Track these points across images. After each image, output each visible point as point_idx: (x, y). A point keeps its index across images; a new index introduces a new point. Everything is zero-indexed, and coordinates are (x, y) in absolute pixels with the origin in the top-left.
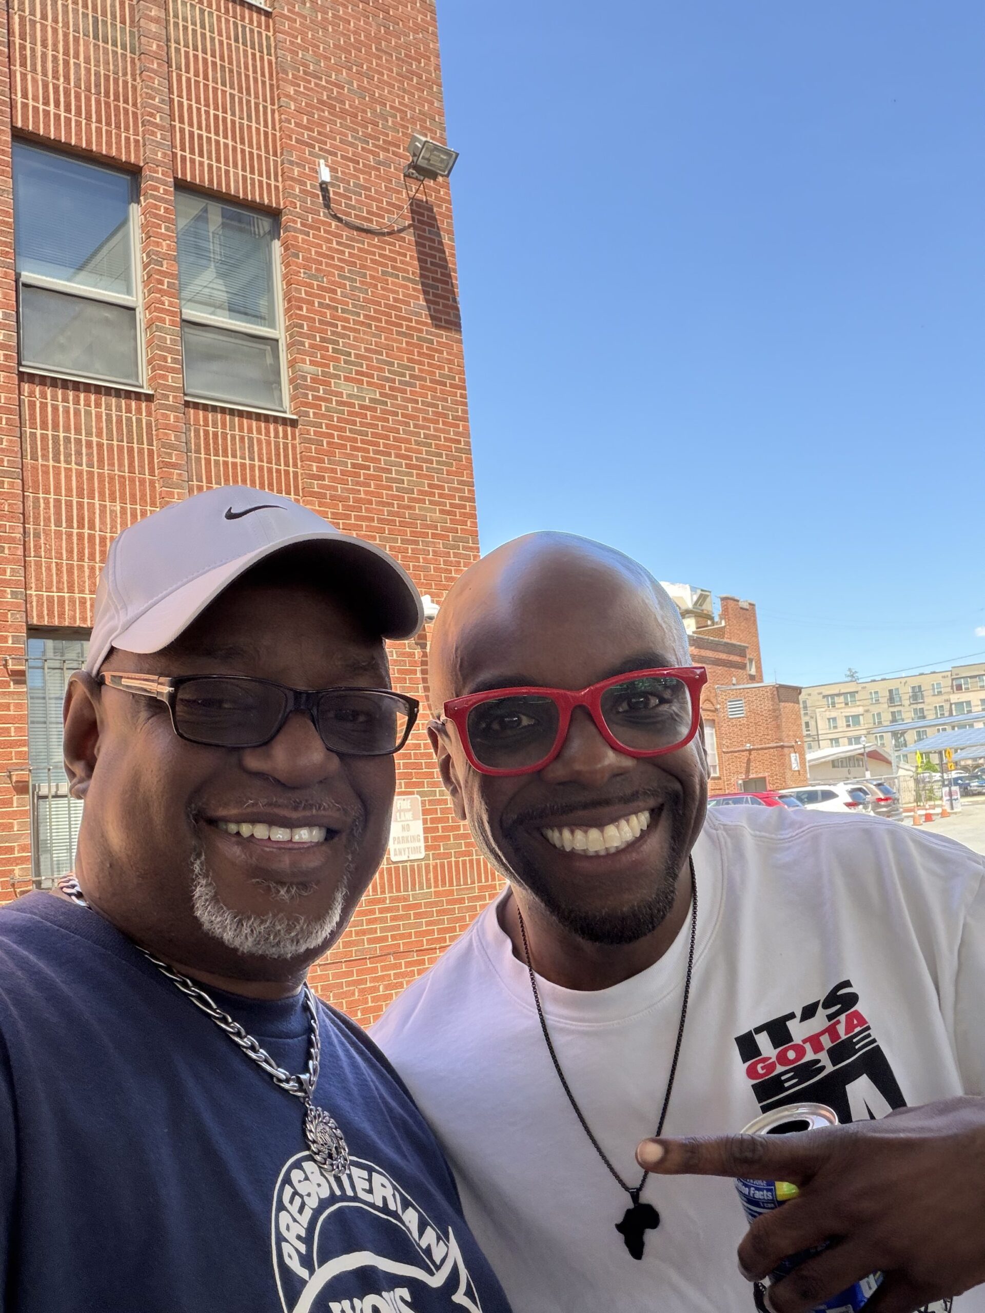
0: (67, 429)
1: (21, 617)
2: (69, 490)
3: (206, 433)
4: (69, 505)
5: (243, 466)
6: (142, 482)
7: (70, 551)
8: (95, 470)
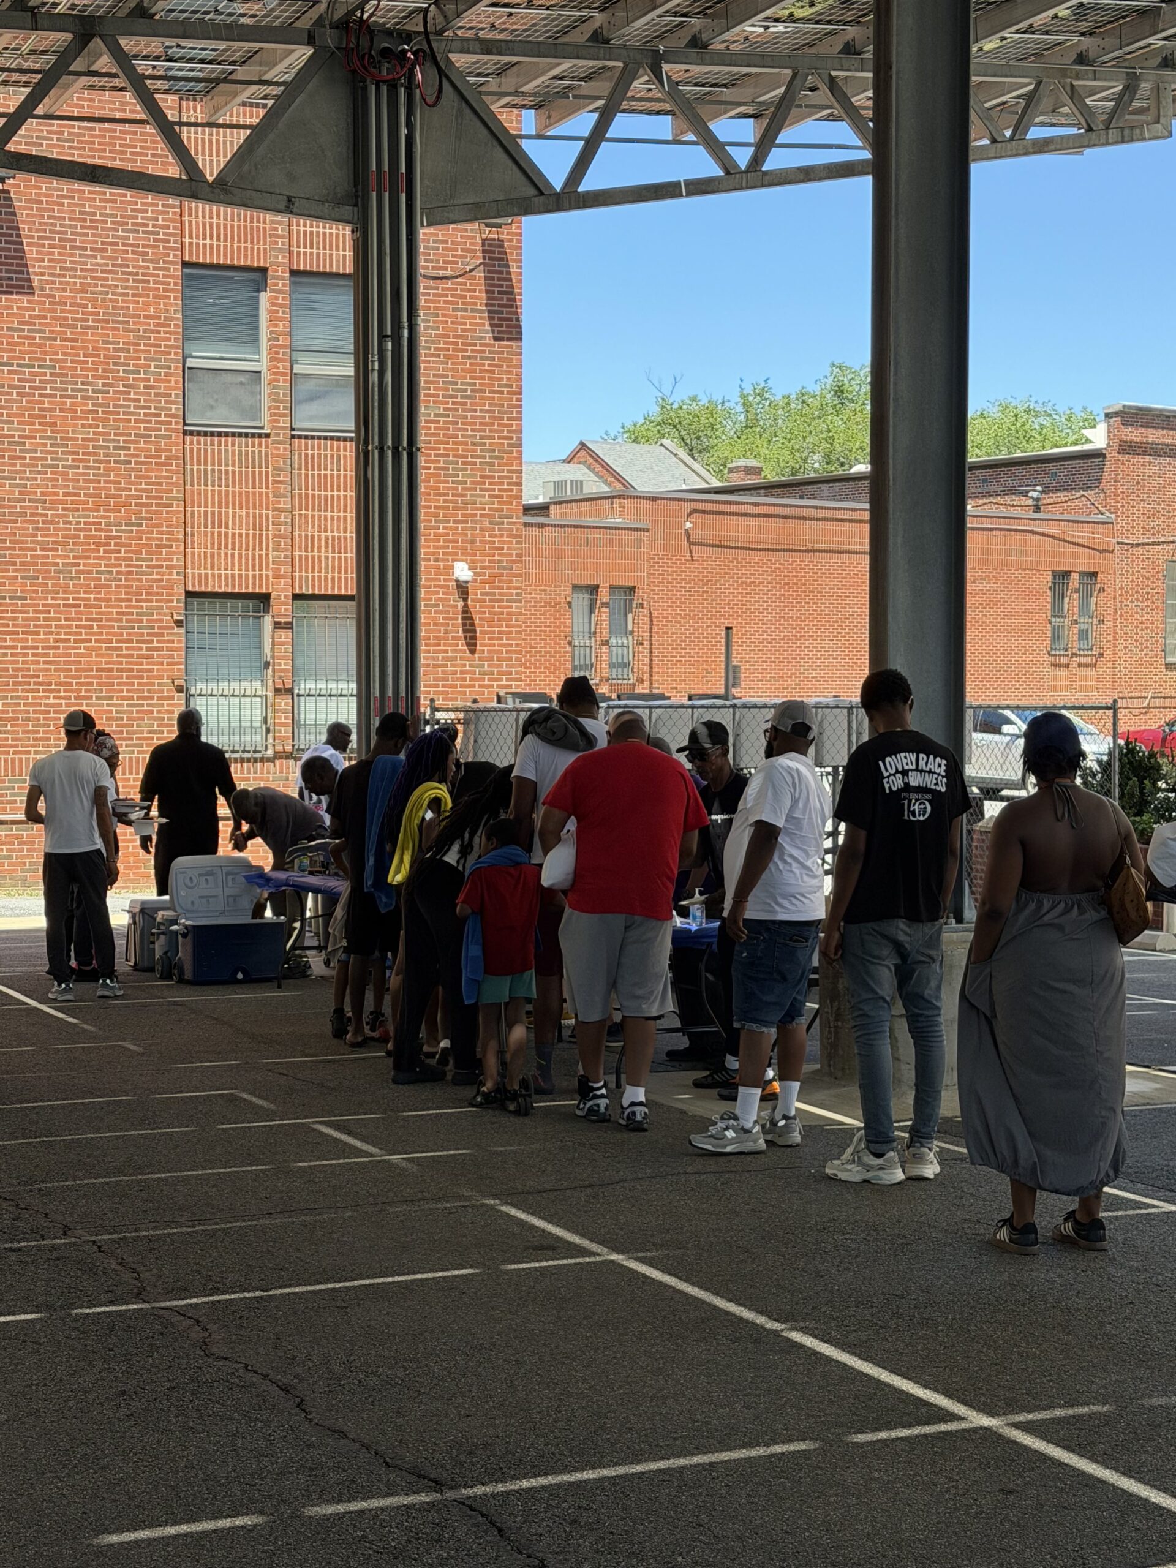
0: (213, 464)
1: (182, 588)
2: (213, 504)
3: (306, 455)
4: (213, 513)
5: (332, 476)
6: (261, 494)
7: (213, 544)
8: (230, 489)
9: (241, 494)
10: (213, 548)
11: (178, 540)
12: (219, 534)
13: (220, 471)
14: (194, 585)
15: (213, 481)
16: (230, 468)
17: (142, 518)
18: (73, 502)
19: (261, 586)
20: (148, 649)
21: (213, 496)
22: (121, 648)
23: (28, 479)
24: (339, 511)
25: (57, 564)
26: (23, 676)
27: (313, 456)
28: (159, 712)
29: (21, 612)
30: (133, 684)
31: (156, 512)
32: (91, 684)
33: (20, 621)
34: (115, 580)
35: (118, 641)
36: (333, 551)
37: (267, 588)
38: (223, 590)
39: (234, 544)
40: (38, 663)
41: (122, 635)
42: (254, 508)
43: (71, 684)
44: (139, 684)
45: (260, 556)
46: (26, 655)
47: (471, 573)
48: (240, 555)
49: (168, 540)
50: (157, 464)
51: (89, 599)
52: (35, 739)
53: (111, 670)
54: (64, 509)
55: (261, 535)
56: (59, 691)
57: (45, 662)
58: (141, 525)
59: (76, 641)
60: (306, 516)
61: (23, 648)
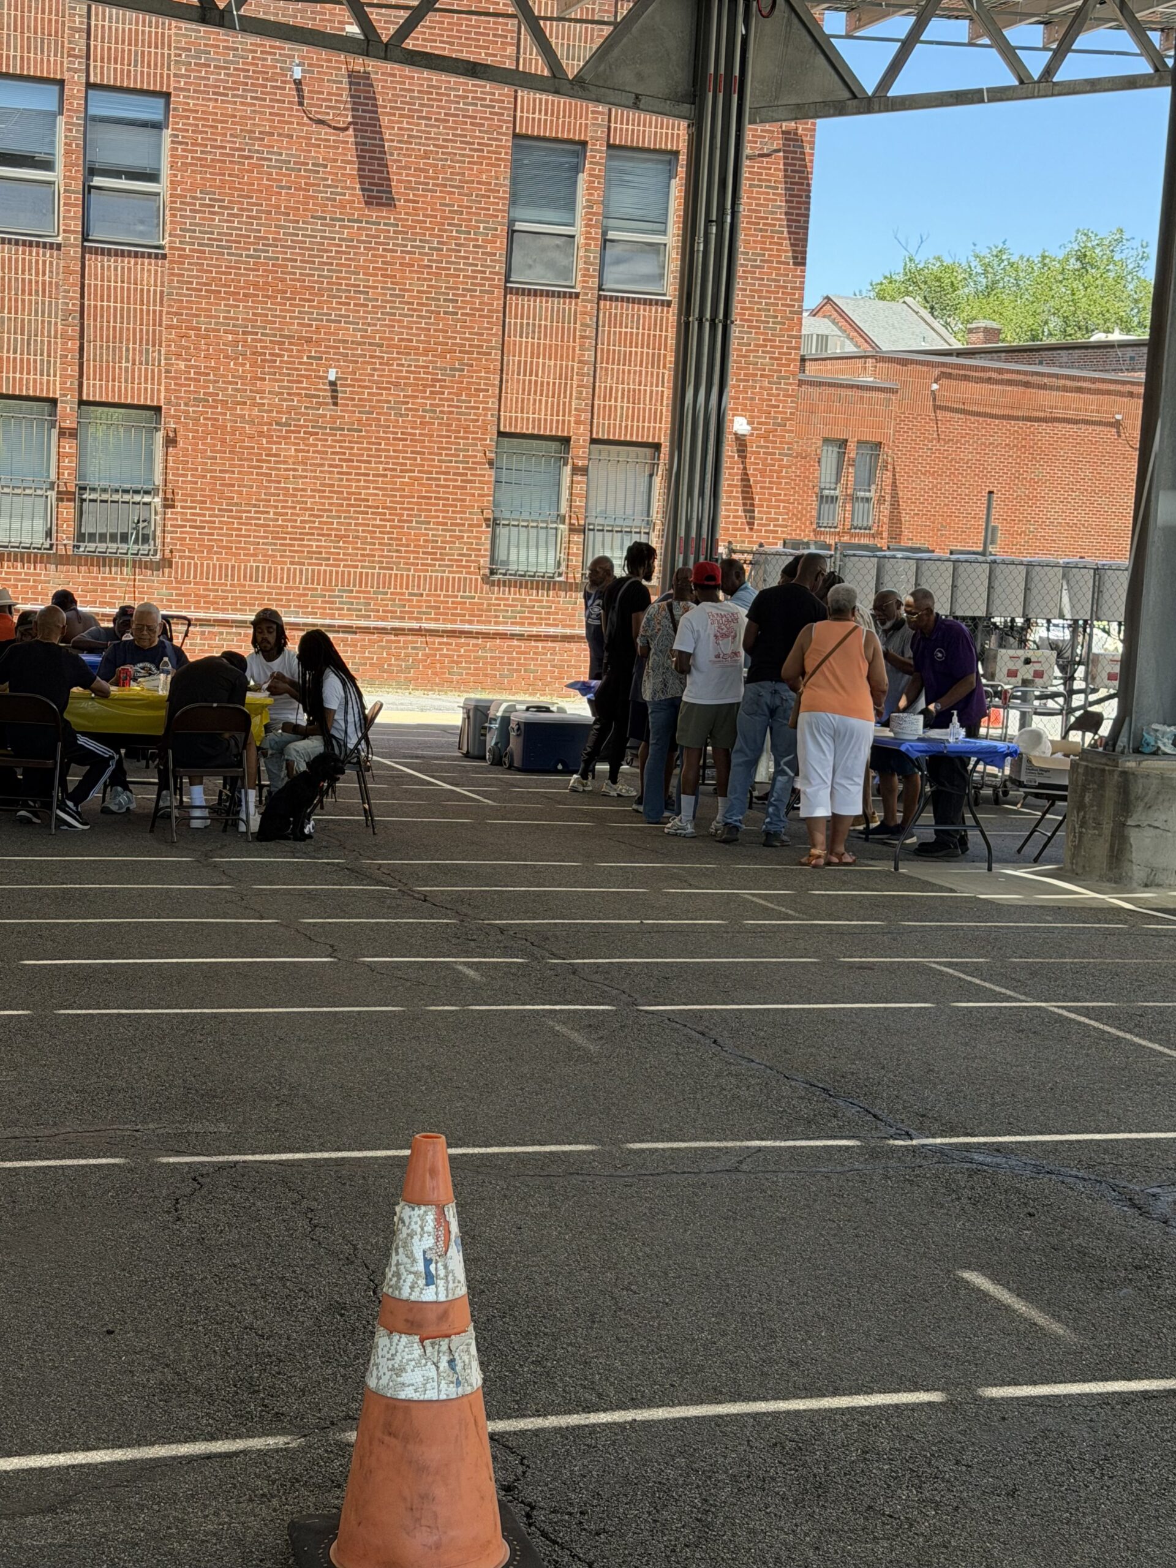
0: (528, 318)
1: (495, 428)
2: (526, 354)
3: (610, 314)
4: (526, 363)
5: (632, 333)
6: (568, 347)
7: (524, 390)
8: (542, 341)
9: (550, 346)
10: (523, 394)
11: (494, 385)
12: (530, 381)
13: (534, 325)
14: (505, 427)
15: (528, 334)
16: (543, 323)
17: (463, 364)
18: (406, 347)
19: (563, 430)
20: (462, 481)
21: (526, 347)
22: (439, 479)
23: (369, 325)
24: (636, 366)
25: (389, 402)
26: (356, 500)
27: (616, 314)
28: (468, 537)
29: (357, 443)
30: (448, 512)
31: (476, 359)
32: (412, 509)
33: (355, 451)
34: (438, 418)
35: (437, 473)
36: (628, 402)
37: (569, 432)
38: (530, 431)
39: (542, 391)
40: (368, 488)
41: (441, 467)
42: (562, 360)
43: (395, 508)
44: (453, 512)
45: (564, 403)
46: (359, 481)
47: (749, 428)
48: (547, 402)
49: (485, 384)
50: (480, 316)
51: (415, 434)
52: (363, 555)
53: (430, 498)
54: (398, 353)
55: (566, 384)
56: (385, 514)
57: (374, 488)
58: (463, 370)
59: (402, 471)
60: (607, 369)
61: (356, 474)
